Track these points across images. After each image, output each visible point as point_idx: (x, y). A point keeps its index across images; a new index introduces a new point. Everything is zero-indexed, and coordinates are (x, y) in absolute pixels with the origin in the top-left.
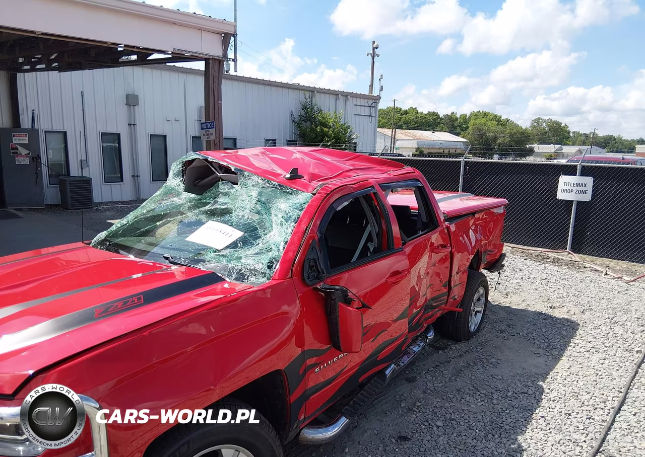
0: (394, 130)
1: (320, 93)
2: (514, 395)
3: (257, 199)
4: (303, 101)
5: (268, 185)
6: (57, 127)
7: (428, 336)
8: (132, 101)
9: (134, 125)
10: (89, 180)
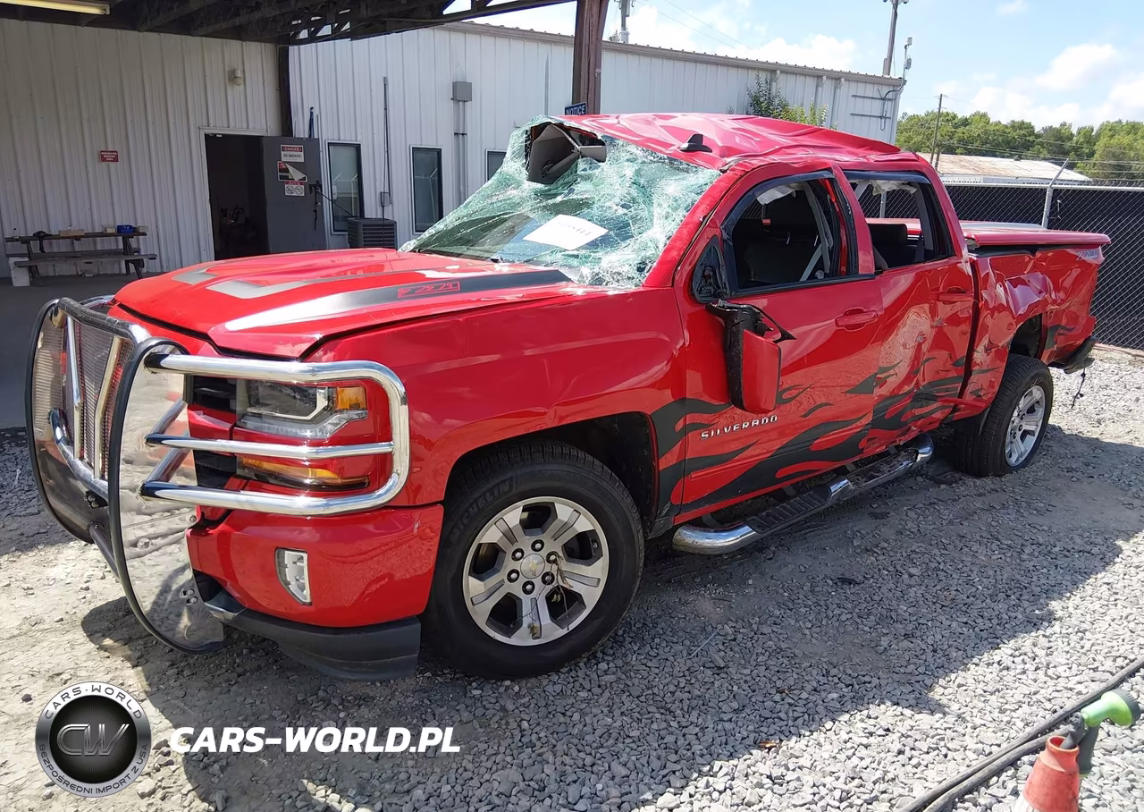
0: (935, 156)
1: (787, 73)
2: (1065, 552)
3: (632, 181)
4: (754, 90)
5: (652, 158)
6: (347, 138)
7: (920, 451)
8: (461, 93)
9: (463, 134)
10: (393, 225)
